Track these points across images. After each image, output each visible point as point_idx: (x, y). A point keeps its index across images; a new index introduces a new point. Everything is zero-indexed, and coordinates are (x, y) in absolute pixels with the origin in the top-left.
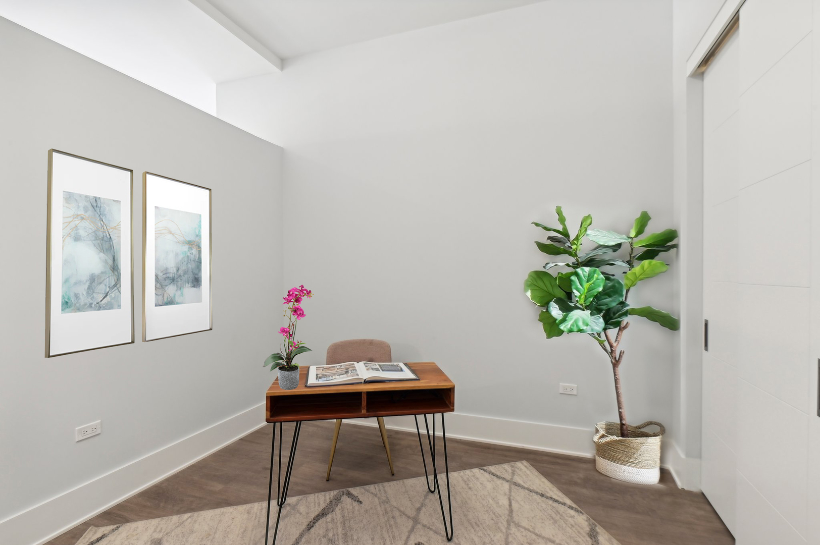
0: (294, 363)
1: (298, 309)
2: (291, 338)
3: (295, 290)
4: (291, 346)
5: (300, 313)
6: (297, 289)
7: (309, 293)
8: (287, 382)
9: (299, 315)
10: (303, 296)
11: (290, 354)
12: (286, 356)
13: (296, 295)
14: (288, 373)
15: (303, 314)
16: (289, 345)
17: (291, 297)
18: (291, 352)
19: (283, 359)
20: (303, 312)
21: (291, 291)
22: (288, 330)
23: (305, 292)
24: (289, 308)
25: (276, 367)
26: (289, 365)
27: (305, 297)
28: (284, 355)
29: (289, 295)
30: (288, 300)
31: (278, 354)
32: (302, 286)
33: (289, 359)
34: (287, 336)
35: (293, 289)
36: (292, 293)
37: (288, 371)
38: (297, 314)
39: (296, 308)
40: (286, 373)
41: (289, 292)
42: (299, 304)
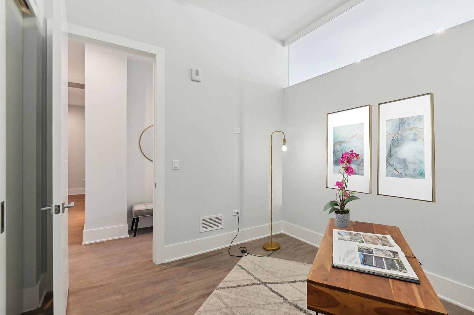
0: (346, 208)
1: (349, 168)
2: (344, 189)
3: (347, 153)
4: (344, 195)
5: (351, 171)
6: (348, 153)
7: (357, 156)
8: (341, 222)
9: (350, 172)
10: (353, 158)
11: (344, 202)
12: (340, 203)
13: (348, 157)
14: (342, 215)
15: (353, 172)
16: (342, 194)
17: (344, 159)
18: (344, 200)
19: (338, 205)
20: (353, 170)
21: (344, 154)
22: (342, 183)
23: (354, 155)
24: (342, 167)
25: (333, 211)
26: (342, 210)
27: (355, 159)
28: (339, 202)
29: (343, 158)
30: (341, 161)
31: (334, 201)
32: (352, 151)
33: (343, 205)
34: (341, 188)
35: (345, 153)
36: (345, 156)
37: (342, 214)
38: (349, 172)
39: (347, 167)
40: (340, 215)
41: (343, 155)
42: (350, 165)
